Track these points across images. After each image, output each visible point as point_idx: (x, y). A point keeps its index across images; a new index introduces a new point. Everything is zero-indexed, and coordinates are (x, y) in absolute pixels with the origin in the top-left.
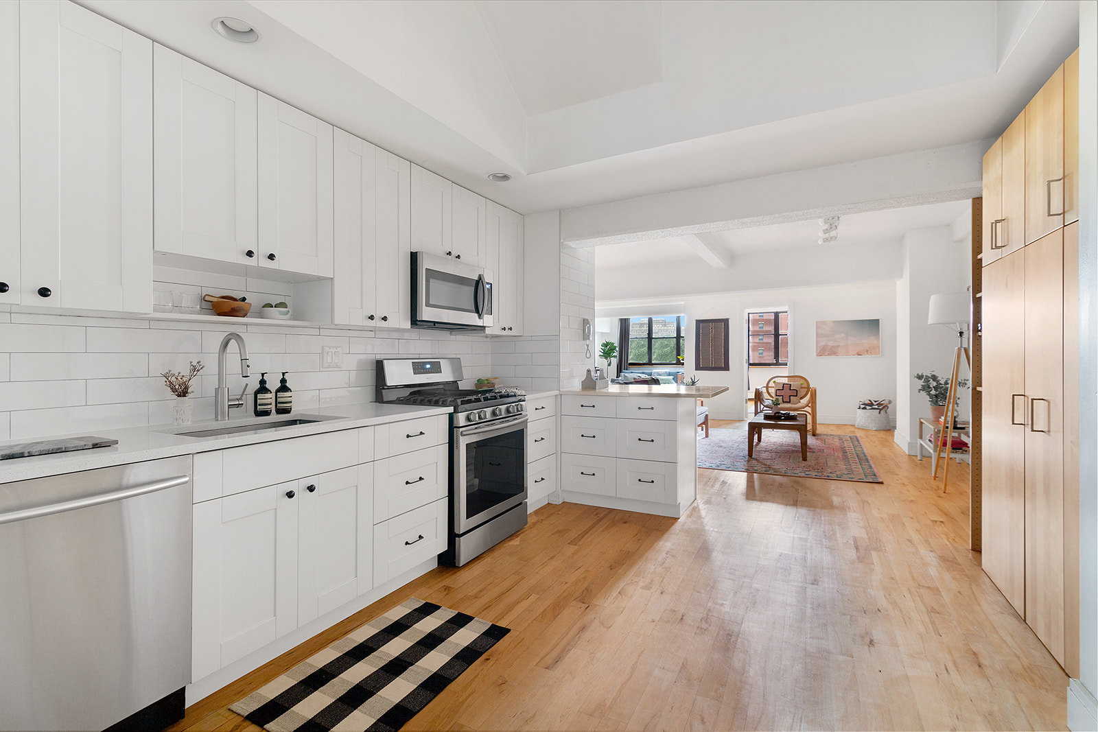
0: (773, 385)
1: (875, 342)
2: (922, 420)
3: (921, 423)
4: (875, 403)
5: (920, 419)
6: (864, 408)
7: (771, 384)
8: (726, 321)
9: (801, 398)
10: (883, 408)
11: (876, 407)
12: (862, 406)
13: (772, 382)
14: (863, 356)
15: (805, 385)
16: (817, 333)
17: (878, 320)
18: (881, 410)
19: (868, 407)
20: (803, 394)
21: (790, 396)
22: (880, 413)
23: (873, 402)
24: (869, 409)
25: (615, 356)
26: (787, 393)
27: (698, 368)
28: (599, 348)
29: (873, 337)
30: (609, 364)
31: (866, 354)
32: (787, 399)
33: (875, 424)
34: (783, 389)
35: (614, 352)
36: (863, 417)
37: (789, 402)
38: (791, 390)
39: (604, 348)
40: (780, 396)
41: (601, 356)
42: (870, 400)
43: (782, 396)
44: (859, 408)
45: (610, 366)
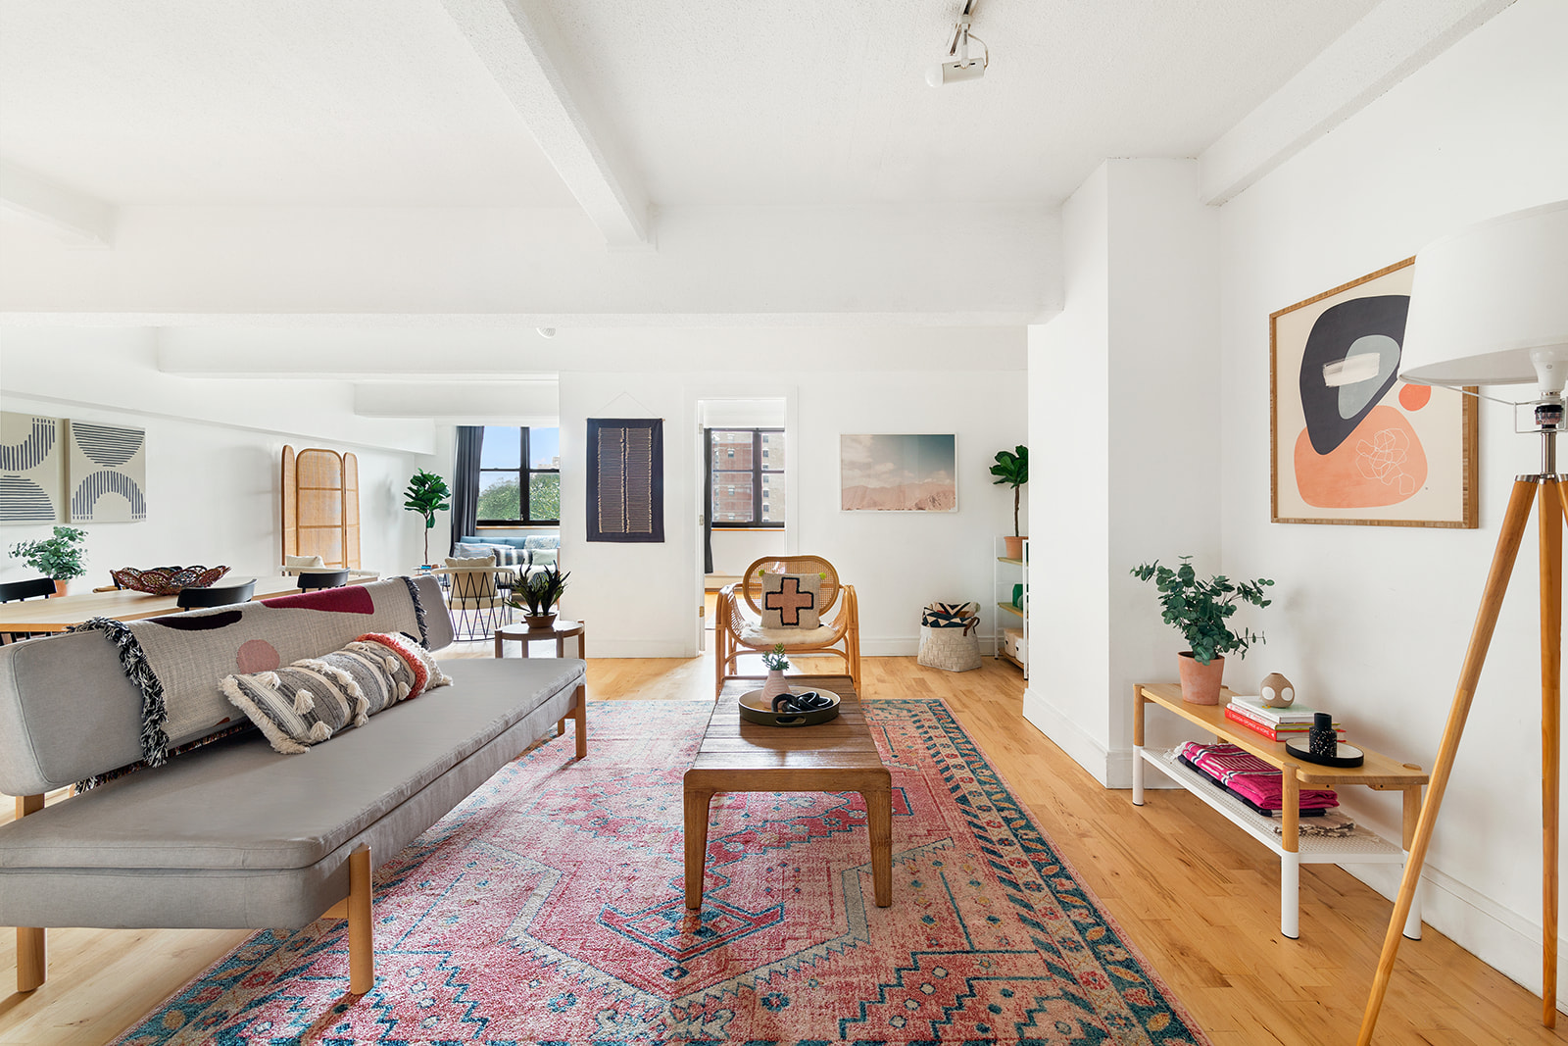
0: (760, 581)
1: (948, 481)
2: (1145, 693)
3: (1143, 700)
4: (952, 612)
5: (1140, 687)
6: (935, 624)
7: (756, 579)
8: (656, 425)
9: (822, 612)
10: (969, 623)
11: (956, 620)
12: (931, 619)
13: (756, 573)
14: (927, 511)
15: (829, 580)
16: (842, 461)
17: (953, 436)
18: (967, 627)
19: (942, 622)
20: (826, 600)
21: (798, 609)
22: (965, 634)
23: (948, 608)
24: (944, 626)
25: (444, 507)
26: (790, 600)
27: (593, 535)
28: (401, 487)
29: (942, 473)
30: (430, 524)
31: (931, 507)
32: (790, 617)
33: (958, 658)
34: (781, 593)
35: (441, 498)
36: (933, 643)
37: (797, 624)
38: (798, 592)
39: (415, 488)
40: (776, 609)
41: (407, 504)
42: (942, 605)
43: (781, 608)
44: (925, 623)
45: (432, 527)
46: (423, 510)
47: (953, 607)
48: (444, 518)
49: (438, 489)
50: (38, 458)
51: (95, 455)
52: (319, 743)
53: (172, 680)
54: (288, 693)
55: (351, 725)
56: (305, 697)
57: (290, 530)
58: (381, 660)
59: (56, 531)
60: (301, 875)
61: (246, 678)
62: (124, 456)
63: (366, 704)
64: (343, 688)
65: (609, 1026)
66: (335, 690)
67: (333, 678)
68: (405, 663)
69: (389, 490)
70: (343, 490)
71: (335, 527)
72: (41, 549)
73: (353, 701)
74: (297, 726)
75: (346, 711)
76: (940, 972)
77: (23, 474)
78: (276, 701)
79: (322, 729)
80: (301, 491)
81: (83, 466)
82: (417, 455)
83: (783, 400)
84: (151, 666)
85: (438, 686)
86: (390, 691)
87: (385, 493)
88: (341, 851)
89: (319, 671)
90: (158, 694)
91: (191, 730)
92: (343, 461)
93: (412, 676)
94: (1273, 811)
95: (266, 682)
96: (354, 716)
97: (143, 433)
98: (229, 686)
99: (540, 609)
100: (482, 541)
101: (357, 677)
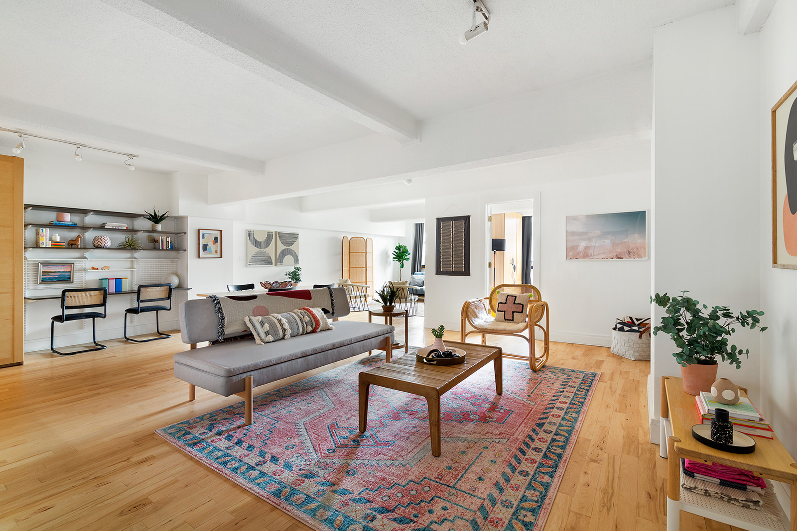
1: (640, 241)
4: (637, 323)
6: (621, 329)
7: (495, 296)
8: (469, 219)
10: (644, 331)
11: (636, 328)
12: (619, 326)
13: (496, 293)
14: (624, 259)
16: (567, 232)
17: (645, 211)
18: (641, 333)
19: (626, 328)
21: (513, 312)
22: (640, 337)
23: (635, 320)
24: (627, 331)
25: (408, 259)
26: (510, 307)
27: (439, 272)
28: (392, 250)
29: (636, 236)
30: (402, 266)
31: (627, 257)
32: (509, 316)
33: (634, 352)
34: (505, 303)
35: (407, 256)
36: (618, 341)
37: (513, 320)
38: (514, 303)
39: (397, 251)
40: (502, 311)
41: (393, 258)
42: (631, 318)
43: (505, 311)
44: (615, 329)
45: (403, 268)
46: (399, 260)
47: (638, 320)
48: (408, 264)
49: (405, 251)
50: (268, 245)
51: (284, 243)
52: (268, 342)
53: (229, 315)
54: (262, 323)
55: (283, 338)
56: (267, 326)
57: (346, 269)
58: (302, 317)
59: (295, 268)
60: (225, 379)
61: (252, 318)
62: (292, 243)
63: (289, 332)
64: (282, 325)
65: (294, 459)
66: (278, 325)
67: (280, 321)
68: (312, 319)
69: (387, 252)
70: (366, 253)
71: (363, 267)
72: (292, 273)
73: (284, 330)
74: (263, 335)
75: (281, 333)
76: (427, 489)
77: (264, 250)
78: (258, 326)
79: (270, 338)
80: (351, 254)
81: (281, 247)
82: (399, 237)
83: (533, 200)
84: (223, 311)
85: (328, 329)
86: (303, 328)
87: (385, 254)
88: (241, 375)
89: (276, 318)
90: (224, 319)
91: (232, 332)
92: (366, 242)
93: (314, 324)
94: (696, 475)
95: (257, 320)
96: (284, 335)
97: (298, 235)
98: (247, 320)
99: (388, 304)
100: (422, 274)
101: (289, 322)
